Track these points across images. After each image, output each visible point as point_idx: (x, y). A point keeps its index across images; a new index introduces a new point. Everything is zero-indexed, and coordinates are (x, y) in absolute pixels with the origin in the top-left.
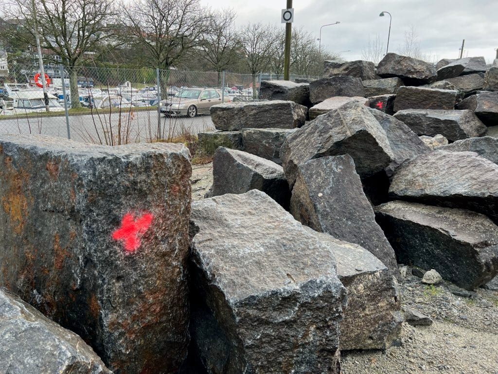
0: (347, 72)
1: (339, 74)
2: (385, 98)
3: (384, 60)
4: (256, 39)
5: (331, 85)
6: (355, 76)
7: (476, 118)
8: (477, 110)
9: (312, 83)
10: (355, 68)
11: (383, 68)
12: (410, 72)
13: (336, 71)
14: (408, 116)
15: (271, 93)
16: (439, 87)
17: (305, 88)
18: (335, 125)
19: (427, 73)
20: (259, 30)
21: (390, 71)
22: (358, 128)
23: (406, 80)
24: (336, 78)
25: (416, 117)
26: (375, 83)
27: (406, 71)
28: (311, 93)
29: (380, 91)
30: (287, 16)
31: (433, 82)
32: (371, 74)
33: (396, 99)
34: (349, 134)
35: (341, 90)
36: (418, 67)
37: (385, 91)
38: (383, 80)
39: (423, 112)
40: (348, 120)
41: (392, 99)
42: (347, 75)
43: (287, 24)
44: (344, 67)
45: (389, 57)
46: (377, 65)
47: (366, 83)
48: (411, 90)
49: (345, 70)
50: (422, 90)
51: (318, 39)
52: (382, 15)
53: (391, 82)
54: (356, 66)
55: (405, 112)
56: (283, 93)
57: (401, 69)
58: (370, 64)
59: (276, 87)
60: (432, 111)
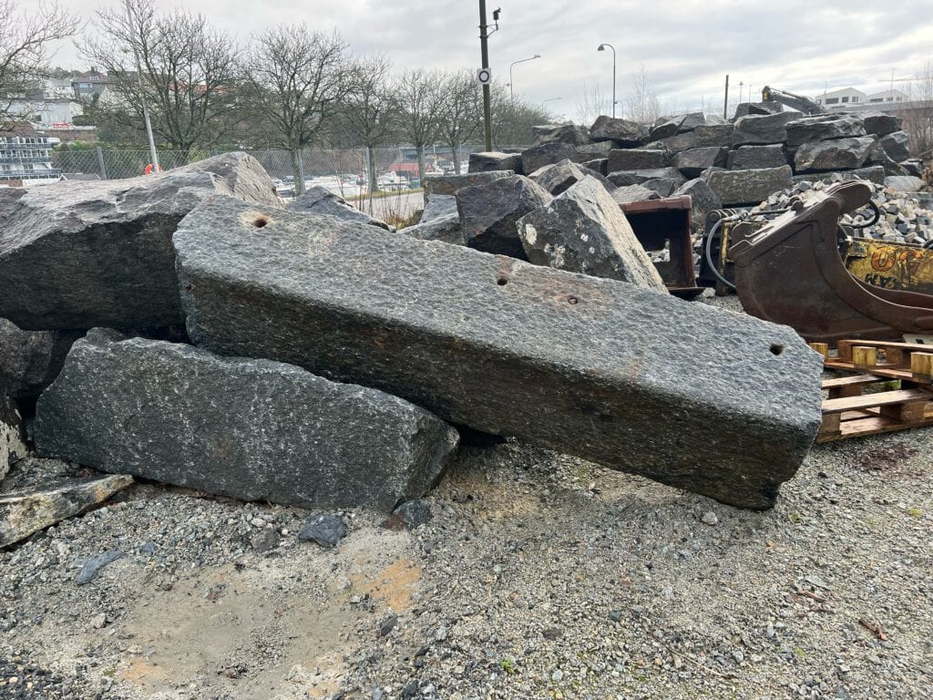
0: (558, 138)
1: (550, 141)
2: (598, 162)
3: (595, 124)
4: (417, 93)
5: (544, 153)
6: (567, 142)
7: (680, 174)
8: (680, 167)
9: (523, 153)
10: (567, 133)
11: (596, 132)
12: (622, 134)
13: (547, 138)
14: (619, 176)
15: (481, 166)
16: (652, 148)
17: (516, 158)
18: (554, 176)
19: (640, 135)
20: (422, 80)
21: (603, 135)
22: (568, 176)
23: (620, 143)
24: (548, 146)
25: (626, 177)
26: (588, 148)
27: (618, 134)
28: (524, 163)
29: (594, 156)
30: (484, 76)
31: (648, 143)
32: (584, 139)
33: (609, 163)
34: (563, 180)
35: (554, 158)
36: (631, 129)
37: (599, 155)
38: (596, 144)
39: (633, 172)
40: (562, 171)
41: (605, 163)
42: (559, 141)
43: (484, 86)
44: (556, 133)
45: (601, 120)
46: (589, 128)
47: (580, 149)
48: (622, 152)
49: (556, 136)
50: (632, 152)
51: (508, 85)
52: (601, 48)
53: (605, 146)
54: (567, 131)
55: (616, 174)
56: (495, 164)
57: (613, 132)
58: (583, 128)
59: (487, 159)
60: (641, 171)
